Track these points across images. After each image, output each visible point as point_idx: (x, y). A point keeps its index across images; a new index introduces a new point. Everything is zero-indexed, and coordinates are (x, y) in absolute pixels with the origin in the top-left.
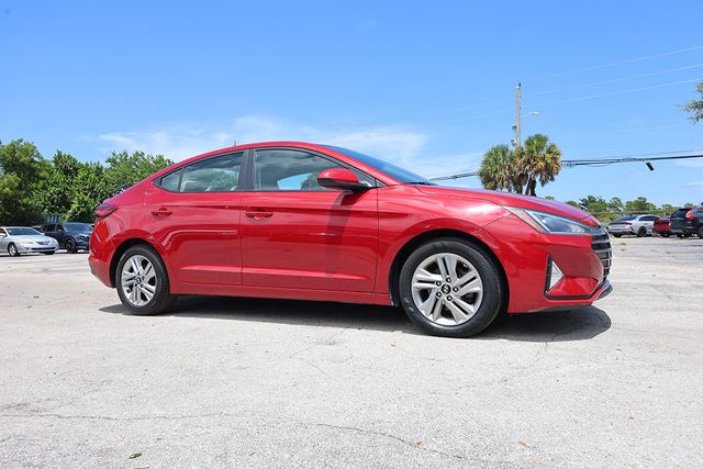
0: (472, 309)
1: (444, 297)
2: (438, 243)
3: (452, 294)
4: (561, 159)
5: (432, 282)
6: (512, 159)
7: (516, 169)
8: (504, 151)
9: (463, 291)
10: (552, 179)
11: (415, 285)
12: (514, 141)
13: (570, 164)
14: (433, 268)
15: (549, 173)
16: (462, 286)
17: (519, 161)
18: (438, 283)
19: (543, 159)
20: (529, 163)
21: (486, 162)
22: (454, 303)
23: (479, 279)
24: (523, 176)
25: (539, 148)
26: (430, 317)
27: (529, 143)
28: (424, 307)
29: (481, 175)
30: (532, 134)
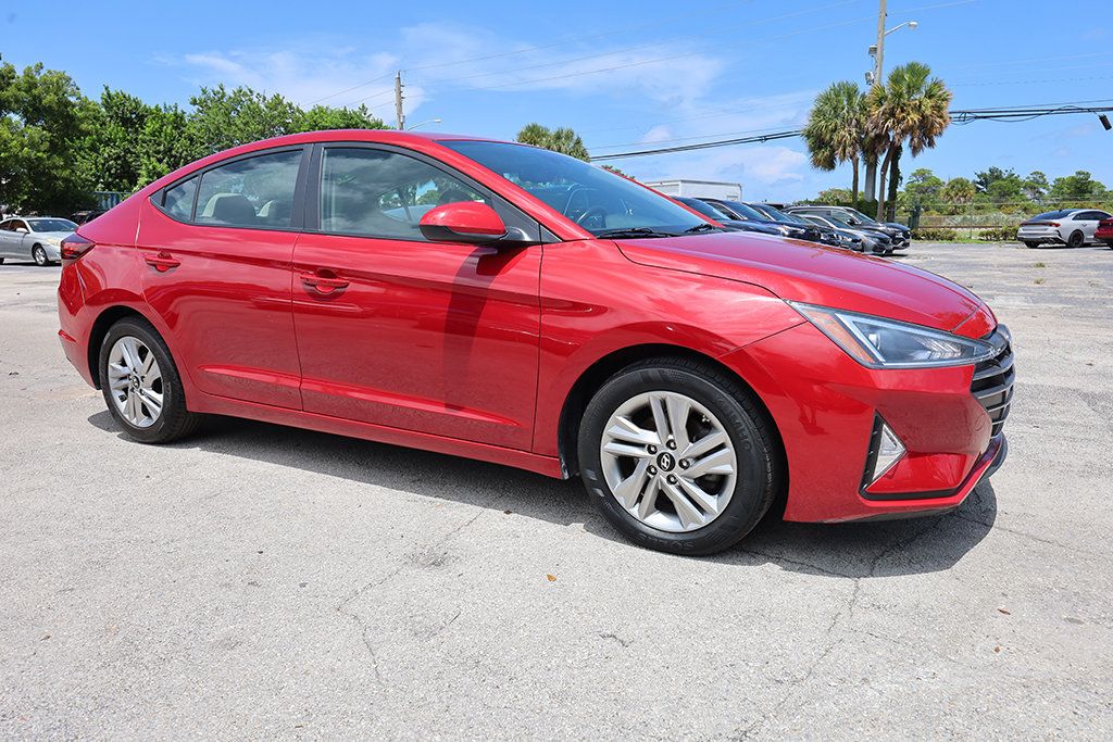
0: (715, 504)
1: (662, 476)
2: (653, 372)
3: (677, 471)
4: (950, 107)
5: (641, 445)
6: (863, 109)
7: (869, 125)
8: (851, 93)
9: (700, 469)
10: (931, 144)
11: (608, 446)
12: (868, 76)
13: (965, 117)
14: (643, 418)
15: (926, 133)
16: (698, 458)
17: (876, 112)
18: (650, 448)
19: (918, 108)
20: (892, 114)
21: (819, 113)
22: (681, 489)
23: (729, 451)
24: (881, 138)
25: (912, 89)
26: (634, 511)
27: (896, 79)
28: (623, 490)
29: (809, 135)
30: (903, 63)
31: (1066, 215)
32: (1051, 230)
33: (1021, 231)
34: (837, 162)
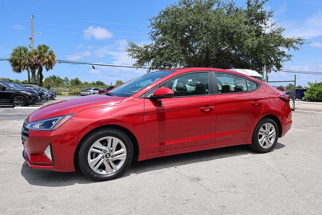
4: (56, 59)
6: (30, 55)
7: (32, 60)
8: (25, 51)
10: (52, 68)
12: (30, 46)
13: (60, 62)
15: (50, 65)
17: (35, 57)
19: (47, 58)
20: (40, 58)
21: (14, 54)
24: (37, 65)
25: (45, 52)
27: (40, 48)
29: (11, 61)
30: (41, 44)
31: (91, 89)
32: (89, 92)
33: (81, 93)
34: (22, 71)
